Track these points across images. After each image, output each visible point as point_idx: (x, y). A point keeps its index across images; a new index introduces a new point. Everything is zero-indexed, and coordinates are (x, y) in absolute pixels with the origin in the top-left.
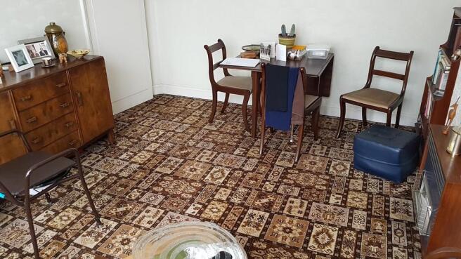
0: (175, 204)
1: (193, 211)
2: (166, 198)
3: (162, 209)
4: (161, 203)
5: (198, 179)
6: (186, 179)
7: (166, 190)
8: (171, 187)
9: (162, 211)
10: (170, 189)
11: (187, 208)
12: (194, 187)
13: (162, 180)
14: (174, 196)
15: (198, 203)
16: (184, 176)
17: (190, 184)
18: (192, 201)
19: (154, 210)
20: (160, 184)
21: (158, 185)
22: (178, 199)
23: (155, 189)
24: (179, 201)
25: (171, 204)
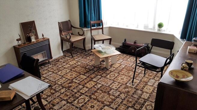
0: (105, 89)
1: (98, 85)
2: (109, 92)
3: (110, 88)
4: (111, 90)
5: (92, 100)
6: (98, 101)
7: (108, 96)
8: (106, 97)
9: (110, 87)
10: (106, 96)
11: (101, 87)
12: (95, 95)
13: (110, 102)
14: (105, 92)
15: (96, 88)
16: (98, 103)
17: (97, 97)
18: (98, 89)
19: (114, 87)
20: (111, 100)
21: (112, 99)
22: (104, 90)
23: (113, 98)
24: (103, 90)
25: (107, 89)
